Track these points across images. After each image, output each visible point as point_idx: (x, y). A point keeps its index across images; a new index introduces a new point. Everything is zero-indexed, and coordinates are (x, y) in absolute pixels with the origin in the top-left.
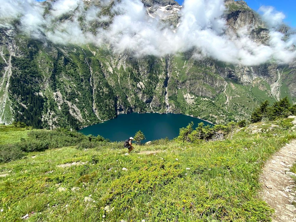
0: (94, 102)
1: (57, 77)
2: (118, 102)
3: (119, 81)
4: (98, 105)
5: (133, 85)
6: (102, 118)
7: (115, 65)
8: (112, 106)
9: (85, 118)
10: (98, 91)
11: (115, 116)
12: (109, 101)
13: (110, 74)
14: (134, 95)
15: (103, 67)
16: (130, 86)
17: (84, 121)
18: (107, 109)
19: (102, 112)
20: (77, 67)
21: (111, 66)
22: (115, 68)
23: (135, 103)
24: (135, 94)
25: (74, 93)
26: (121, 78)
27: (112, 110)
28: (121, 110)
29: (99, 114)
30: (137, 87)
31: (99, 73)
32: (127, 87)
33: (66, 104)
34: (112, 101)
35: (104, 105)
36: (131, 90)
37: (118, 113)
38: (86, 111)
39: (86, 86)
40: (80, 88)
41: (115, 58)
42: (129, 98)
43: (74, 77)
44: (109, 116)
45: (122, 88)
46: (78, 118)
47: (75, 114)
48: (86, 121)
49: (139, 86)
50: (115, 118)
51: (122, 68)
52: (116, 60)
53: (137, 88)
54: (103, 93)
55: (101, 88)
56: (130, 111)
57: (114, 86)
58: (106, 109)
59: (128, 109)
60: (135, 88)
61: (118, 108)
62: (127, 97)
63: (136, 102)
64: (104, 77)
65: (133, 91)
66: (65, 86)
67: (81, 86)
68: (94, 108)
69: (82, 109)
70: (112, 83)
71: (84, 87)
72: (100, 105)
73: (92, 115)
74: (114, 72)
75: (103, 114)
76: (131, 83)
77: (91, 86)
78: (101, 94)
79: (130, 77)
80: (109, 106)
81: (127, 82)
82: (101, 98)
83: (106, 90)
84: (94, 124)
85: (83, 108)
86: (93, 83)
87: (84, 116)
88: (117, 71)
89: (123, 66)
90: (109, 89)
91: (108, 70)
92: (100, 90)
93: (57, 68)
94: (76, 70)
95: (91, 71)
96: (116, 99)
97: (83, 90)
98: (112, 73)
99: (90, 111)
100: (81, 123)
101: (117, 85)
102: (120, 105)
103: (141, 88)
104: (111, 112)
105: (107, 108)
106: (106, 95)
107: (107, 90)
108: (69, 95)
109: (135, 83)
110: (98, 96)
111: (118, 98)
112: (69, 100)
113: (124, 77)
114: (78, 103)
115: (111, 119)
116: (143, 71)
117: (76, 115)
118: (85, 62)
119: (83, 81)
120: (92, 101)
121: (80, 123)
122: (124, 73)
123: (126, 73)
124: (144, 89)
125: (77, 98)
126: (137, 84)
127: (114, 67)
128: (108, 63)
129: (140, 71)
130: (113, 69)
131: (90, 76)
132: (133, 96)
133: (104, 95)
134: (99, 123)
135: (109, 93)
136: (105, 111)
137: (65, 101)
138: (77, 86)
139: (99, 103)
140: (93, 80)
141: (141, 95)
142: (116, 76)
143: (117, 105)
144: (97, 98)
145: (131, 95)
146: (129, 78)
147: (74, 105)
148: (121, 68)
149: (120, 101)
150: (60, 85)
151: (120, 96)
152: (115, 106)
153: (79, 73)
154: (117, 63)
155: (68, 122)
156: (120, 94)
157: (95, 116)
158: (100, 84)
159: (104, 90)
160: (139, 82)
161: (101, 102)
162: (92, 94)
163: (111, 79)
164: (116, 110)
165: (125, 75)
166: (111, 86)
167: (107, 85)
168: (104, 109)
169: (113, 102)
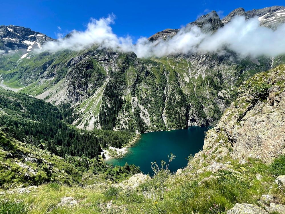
0: (164, 109)
1: (137, 85)
2: (191, 112)
3: (195, 89)
4: (167, 112)
5: (212, 94)
6: (170, 126)
7: (193, 75)
8: (183, 114)
9: (152, 122)
10: (170, 99)
11: (185, 126)
12: (180, 108)
13: (185, 83)
14: (213, 104)
15: (179, 78)
16: (208, 95)
17: (151, 126)
18: (177, 117)
19: (171, 119)
20: (156, 77)
21: (188, 76)
22: (193, 77)
23: (214, 115)
24: (215, 104)
25: (148, 99)
26: (198, 87)
27: (182, 119)
28: (193, 120)
29: (168, 121)
30: (217, 95)
31: (174, 82)
32: (204, 96)
33: (139, 108)
34: (183, 109)
35: (174, 112)
36: (209, 99)
37: (190, 124)
38: (155, 116)
39: (160, 93)
40: (154, 95)
41: (193, 69)
42: (206, 108)
43: (151, 86)
44: (177, 124)
45: (198, 97)
46: (146, 122)
47: (144, 117)
48: (153, 125)
49: (220, 94)
50: (184, 128)
51: (200, 77)
52: (194, 70)
53: (218, 97)
54: (175, 100)
55: (173, 96)
56: (205, 123)
57: (188, 94)
58: (175, 117)
59: (203, 121)
60: (215, 97)
61: (190, 118)
62: (203, 107)
63: (214, 113)
64: (179, 85)
65: (211, 101)
66: (142, 93)
67: (155, 93)
68: (163, 115)
69: (151, 113)
70: (186, 91)
71: (158, 94)
72: (170, 112)
73: (160, 121)
74: (190, 81)
75: (171, 122)
76: (210, 92)
77: (164, 94)
78: (173, 101)
79: (209, 85)
80: (179, 114)
81: (205, 90)
82: (172, 105)
83: (178, 97)
84: (160, 131)
85: (153, 113)
86: (167, 91)
87: (152, 121)
88: (195, 80)
89: (202, 75)
90: (182, 97)
91: (184, 80)
92: (173, 97)
93: (139, 78)
94: (154, 80)
95: (168, 81)
96: (188, 108)
97: (157, 97)
98: (188, 82)
99: (159, 117)
100: (148, 127)
101: (192, 93)
102: (192, 115)
103: (223, 97)
104: (181, 121)
105: (176, 115)
106: (178, 102)
107: (180, 97)
108: (144, 100)
109: (215, 92)
110: (170, 103)
111: (191, 106)
112: (142, 104)
113: (201, 85)
114: (149, 108)
115: (180, 129)
116: (228, 78)
117: (145, 119)
118: (163, 74)
119: (158, 89)
120: (163, 107)
121: (146, 126)
122: (202, 82)
123: (204, 82)
124: (229, 98)
125: (150, 103)
126: (218, 92)
127: (191, 76)
128: (185, 74)
129: (224, 79)
130: (190, 79)
131: (166, 85)
132: (212, 106)
133: (176, 102)
134: (165, 130)
135: (181, 100)
136: (174, 119)
137: (139, 105)
138: (152, 93)
139: (169, 110)
140: (167, 88)
141: (223, 105)
142: (192, 84)
143: (189, 114)
144: (168, 104)
145: (209, 105)
146: (207, 87)
147: (146, 109)
148: (198, 77)
149: (193, 111)
150: (139, 91)
151: (194, 104)
152: (187, 115)
153: (156, 83)
154: (195, 73)
155: (136, 124)
156: (194, 102)
157: (163, 122)
158: (173, 92)
159: (177, 98)
160: (220, 91)
161: (171, 110)
162: (164, 102)
163: (186, 87)
164: (187, 119)
165: (203, 83)
166: (185, 94)
167: (180, 93)
168: (173, 116)
169: (184, 111)
